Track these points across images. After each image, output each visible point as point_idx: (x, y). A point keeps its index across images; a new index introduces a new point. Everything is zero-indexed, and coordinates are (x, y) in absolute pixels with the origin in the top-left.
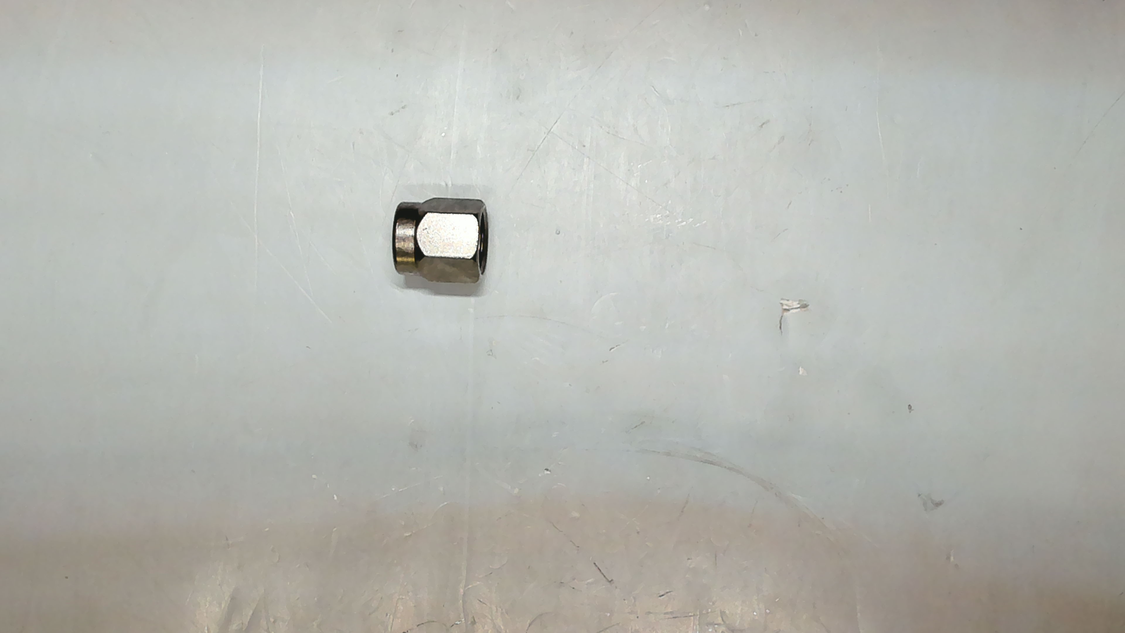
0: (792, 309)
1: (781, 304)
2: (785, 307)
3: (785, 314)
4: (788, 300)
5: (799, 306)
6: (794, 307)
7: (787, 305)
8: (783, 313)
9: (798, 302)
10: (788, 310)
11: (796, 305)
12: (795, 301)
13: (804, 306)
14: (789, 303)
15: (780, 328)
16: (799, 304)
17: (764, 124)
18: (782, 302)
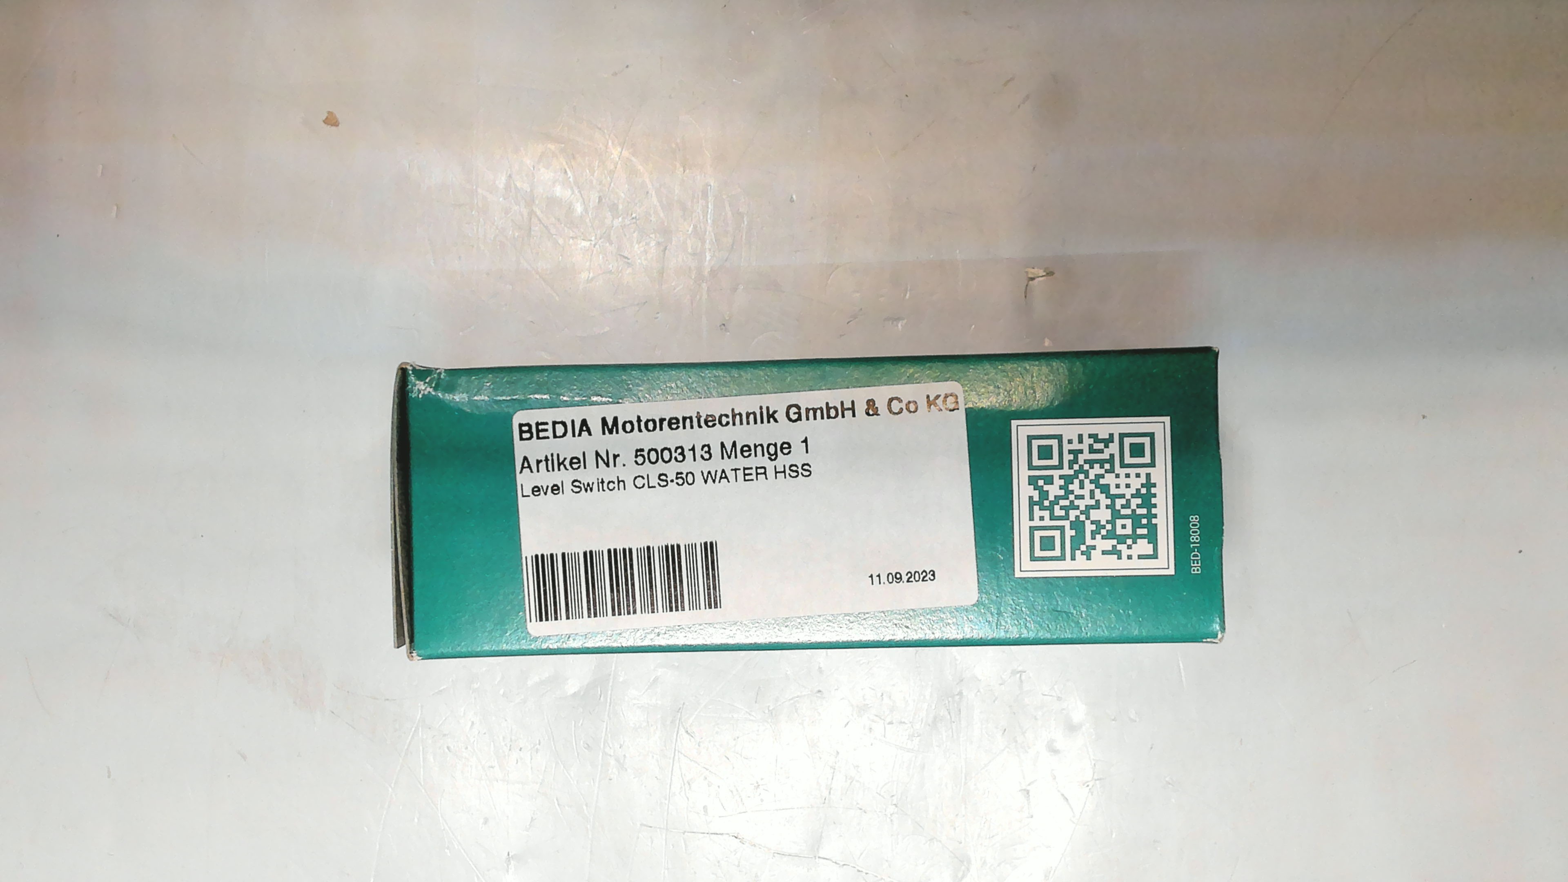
0: (1038, 277)
1: (1027, 272)
2: (1031, 276)
3: (1030, 282)
4: (1033, 268)
5: (1044, 274)
6: (1041, 275)
7: (1032, 273)
8: (1028, 281)
9: (1042, 270)
10: (1032, 279)
11: (1042, 273)
12: (1041, 269)
13: (1050, 274)
14: (1035, 271)
15: (1026, 297)
16: (1044, 271)
17: (1009, 81)
18: (1026, 270)
